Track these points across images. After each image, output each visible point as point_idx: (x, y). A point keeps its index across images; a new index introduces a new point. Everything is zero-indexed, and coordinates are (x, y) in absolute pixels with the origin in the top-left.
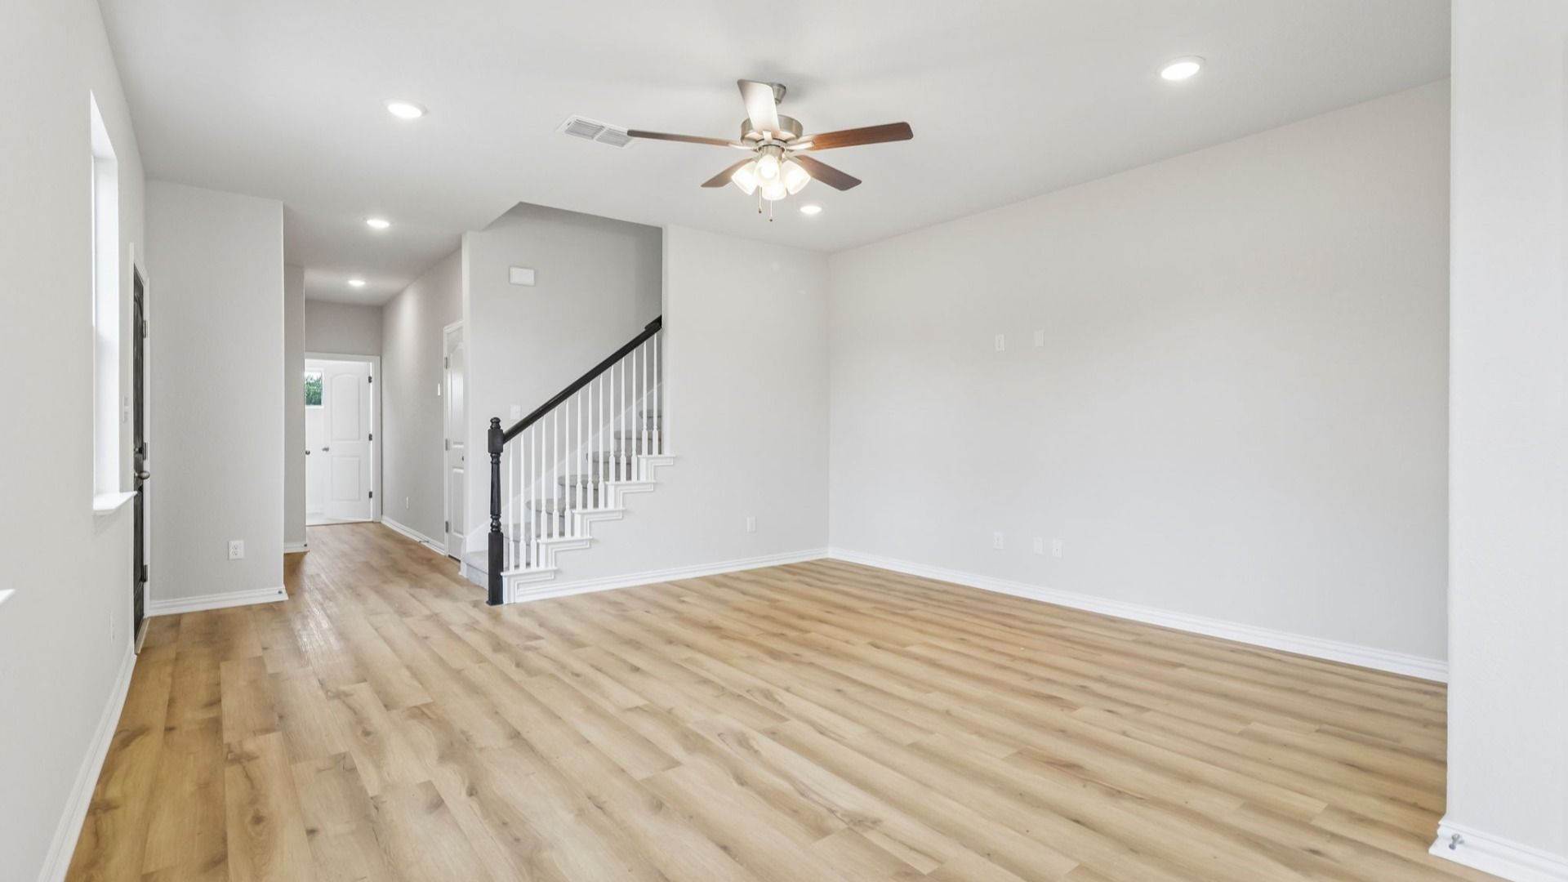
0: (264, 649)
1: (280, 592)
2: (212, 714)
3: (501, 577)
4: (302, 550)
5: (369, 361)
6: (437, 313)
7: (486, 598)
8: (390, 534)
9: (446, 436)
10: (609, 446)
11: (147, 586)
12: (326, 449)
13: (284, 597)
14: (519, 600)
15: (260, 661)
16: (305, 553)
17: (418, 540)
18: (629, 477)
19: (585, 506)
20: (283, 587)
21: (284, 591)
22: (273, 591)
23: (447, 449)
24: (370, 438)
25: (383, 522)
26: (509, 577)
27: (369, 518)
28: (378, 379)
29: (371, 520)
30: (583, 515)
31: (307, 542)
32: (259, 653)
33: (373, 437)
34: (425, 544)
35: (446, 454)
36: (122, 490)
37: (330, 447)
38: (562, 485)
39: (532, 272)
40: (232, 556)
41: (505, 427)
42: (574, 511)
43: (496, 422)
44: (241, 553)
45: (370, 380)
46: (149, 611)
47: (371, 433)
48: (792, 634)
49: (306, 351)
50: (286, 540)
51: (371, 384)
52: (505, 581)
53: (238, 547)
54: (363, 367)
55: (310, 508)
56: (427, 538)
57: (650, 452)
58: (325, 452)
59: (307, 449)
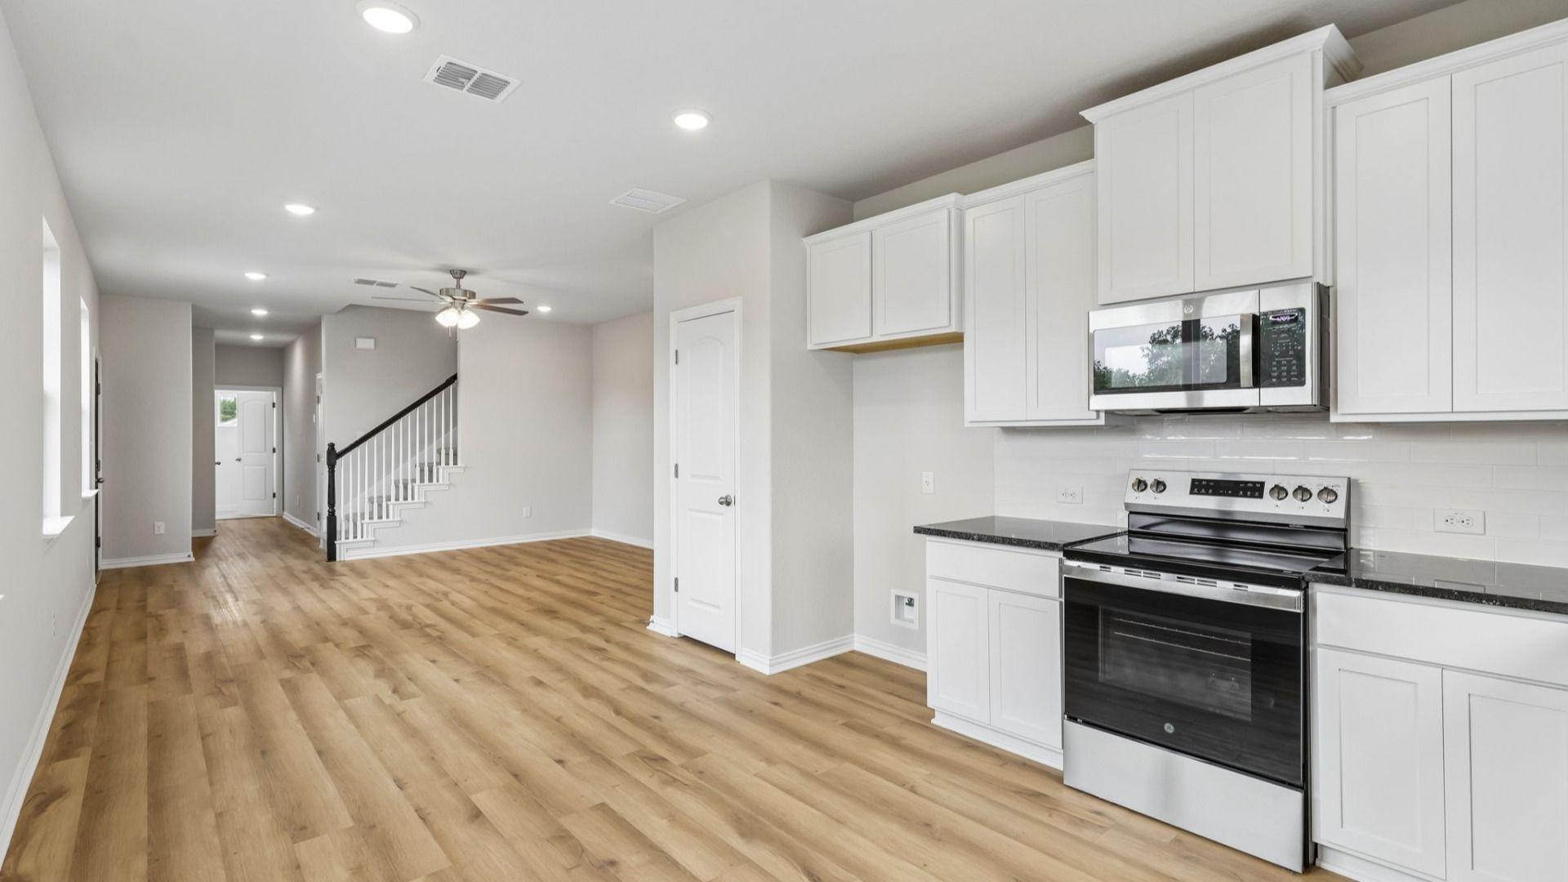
0: (174, 582)
1: (189, 556)
2: (142, 604)
3: (335, 545)
4: (212, 534)
5: (272, 391)
6: (312, 364)
7: (326, 558)
8: (284, 524)
9: (318, 452)
10: (432, 459)
11: (100, 549)
12: (239, 460)
13: (192, 559)
14: (347, 559)
15: (172, 587)
16: (214, 537)
17: (301, 526)
18: (431, 480)
19: (397, 499)
20: (191, 553)
21: (192, 555)
22: (185, 555)
23: (318, 460)
24: (274, 450)
25: (284, 517)
26: (340, 544)
27: (273, 513)
28: (281, 405)
29: (275, 515)
30: (394, 505)
31: (216, 529)
32: (171, 583)
33: (276, 451)
34: (307, 530)
35: (317, 464)
36: (91, 488)
37: (242, 458)
38: (397, 487)
39: (373, 341)
40: (156, 532)
41: (338, 449)
42: (389, 503)
43: (332, 446)
44: (162, 531)
45: (274, 405)
46: (101, 567)
47: (275, 446)
48: (498, 572)
49: (216, 384)
50: (194, 528)
51: (275, 409)
52: (337, 546)
53: (161, 528)
54: (268, 396)
55: (219, 507)
56: (308, 526)
57: (447, 463)
58: (238, 462)
59: (216, 461)
